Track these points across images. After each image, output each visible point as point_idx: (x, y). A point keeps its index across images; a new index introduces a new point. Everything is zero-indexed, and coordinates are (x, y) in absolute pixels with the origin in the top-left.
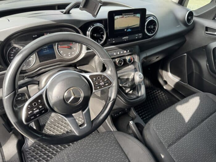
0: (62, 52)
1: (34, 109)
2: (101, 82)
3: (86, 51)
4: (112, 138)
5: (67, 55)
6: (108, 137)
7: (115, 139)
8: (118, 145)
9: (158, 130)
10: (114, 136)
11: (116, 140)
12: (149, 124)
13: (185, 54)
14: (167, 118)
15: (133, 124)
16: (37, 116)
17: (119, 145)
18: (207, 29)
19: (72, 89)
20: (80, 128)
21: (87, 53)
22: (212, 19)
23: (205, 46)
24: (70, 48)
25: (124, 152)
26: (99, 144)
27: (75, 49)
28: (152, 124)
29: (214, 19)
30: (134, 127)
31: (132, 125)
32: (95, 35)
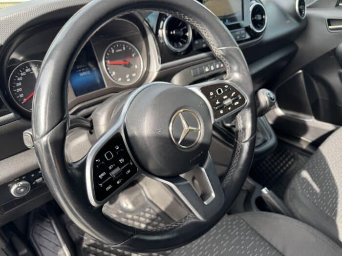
0: (114, 73)
1: (110, 168)
2: (226, 99)
3: (160, 66)
4: (243, 227)
5: (124, 80)
6: (234, 227)
7: (249, 228)
8: (259, 237)
9: (315, 197)
10: (244, 221)
11: (252, 229)
12: (293, 189)
13: (300, 71)
14: (319, 172)
15: (269, 194)
16: (118, 182)
17: (261, 237)
18: (330, 22)
19: (181, 112)
20: (205, 203)
21: (162, 70)
22: (334, 5)
23: (332, 50)
24: (128, 65)
25: (275, 248)
26: (222, 242)
27: (136, 67)
28: (299, 188)
29: (337, 5)
30: (274, 198)
31: (269, 196)
32: (174, 32)
